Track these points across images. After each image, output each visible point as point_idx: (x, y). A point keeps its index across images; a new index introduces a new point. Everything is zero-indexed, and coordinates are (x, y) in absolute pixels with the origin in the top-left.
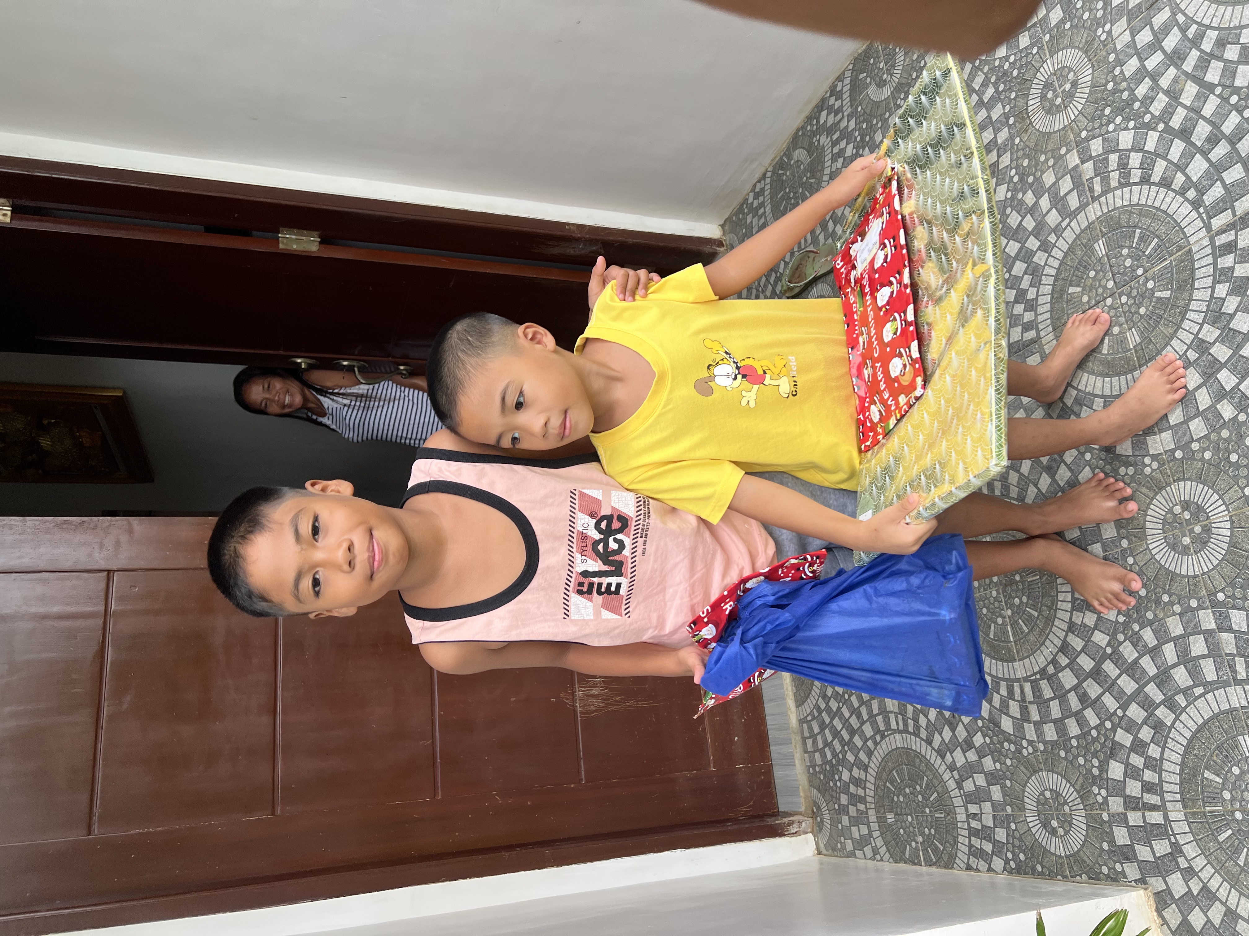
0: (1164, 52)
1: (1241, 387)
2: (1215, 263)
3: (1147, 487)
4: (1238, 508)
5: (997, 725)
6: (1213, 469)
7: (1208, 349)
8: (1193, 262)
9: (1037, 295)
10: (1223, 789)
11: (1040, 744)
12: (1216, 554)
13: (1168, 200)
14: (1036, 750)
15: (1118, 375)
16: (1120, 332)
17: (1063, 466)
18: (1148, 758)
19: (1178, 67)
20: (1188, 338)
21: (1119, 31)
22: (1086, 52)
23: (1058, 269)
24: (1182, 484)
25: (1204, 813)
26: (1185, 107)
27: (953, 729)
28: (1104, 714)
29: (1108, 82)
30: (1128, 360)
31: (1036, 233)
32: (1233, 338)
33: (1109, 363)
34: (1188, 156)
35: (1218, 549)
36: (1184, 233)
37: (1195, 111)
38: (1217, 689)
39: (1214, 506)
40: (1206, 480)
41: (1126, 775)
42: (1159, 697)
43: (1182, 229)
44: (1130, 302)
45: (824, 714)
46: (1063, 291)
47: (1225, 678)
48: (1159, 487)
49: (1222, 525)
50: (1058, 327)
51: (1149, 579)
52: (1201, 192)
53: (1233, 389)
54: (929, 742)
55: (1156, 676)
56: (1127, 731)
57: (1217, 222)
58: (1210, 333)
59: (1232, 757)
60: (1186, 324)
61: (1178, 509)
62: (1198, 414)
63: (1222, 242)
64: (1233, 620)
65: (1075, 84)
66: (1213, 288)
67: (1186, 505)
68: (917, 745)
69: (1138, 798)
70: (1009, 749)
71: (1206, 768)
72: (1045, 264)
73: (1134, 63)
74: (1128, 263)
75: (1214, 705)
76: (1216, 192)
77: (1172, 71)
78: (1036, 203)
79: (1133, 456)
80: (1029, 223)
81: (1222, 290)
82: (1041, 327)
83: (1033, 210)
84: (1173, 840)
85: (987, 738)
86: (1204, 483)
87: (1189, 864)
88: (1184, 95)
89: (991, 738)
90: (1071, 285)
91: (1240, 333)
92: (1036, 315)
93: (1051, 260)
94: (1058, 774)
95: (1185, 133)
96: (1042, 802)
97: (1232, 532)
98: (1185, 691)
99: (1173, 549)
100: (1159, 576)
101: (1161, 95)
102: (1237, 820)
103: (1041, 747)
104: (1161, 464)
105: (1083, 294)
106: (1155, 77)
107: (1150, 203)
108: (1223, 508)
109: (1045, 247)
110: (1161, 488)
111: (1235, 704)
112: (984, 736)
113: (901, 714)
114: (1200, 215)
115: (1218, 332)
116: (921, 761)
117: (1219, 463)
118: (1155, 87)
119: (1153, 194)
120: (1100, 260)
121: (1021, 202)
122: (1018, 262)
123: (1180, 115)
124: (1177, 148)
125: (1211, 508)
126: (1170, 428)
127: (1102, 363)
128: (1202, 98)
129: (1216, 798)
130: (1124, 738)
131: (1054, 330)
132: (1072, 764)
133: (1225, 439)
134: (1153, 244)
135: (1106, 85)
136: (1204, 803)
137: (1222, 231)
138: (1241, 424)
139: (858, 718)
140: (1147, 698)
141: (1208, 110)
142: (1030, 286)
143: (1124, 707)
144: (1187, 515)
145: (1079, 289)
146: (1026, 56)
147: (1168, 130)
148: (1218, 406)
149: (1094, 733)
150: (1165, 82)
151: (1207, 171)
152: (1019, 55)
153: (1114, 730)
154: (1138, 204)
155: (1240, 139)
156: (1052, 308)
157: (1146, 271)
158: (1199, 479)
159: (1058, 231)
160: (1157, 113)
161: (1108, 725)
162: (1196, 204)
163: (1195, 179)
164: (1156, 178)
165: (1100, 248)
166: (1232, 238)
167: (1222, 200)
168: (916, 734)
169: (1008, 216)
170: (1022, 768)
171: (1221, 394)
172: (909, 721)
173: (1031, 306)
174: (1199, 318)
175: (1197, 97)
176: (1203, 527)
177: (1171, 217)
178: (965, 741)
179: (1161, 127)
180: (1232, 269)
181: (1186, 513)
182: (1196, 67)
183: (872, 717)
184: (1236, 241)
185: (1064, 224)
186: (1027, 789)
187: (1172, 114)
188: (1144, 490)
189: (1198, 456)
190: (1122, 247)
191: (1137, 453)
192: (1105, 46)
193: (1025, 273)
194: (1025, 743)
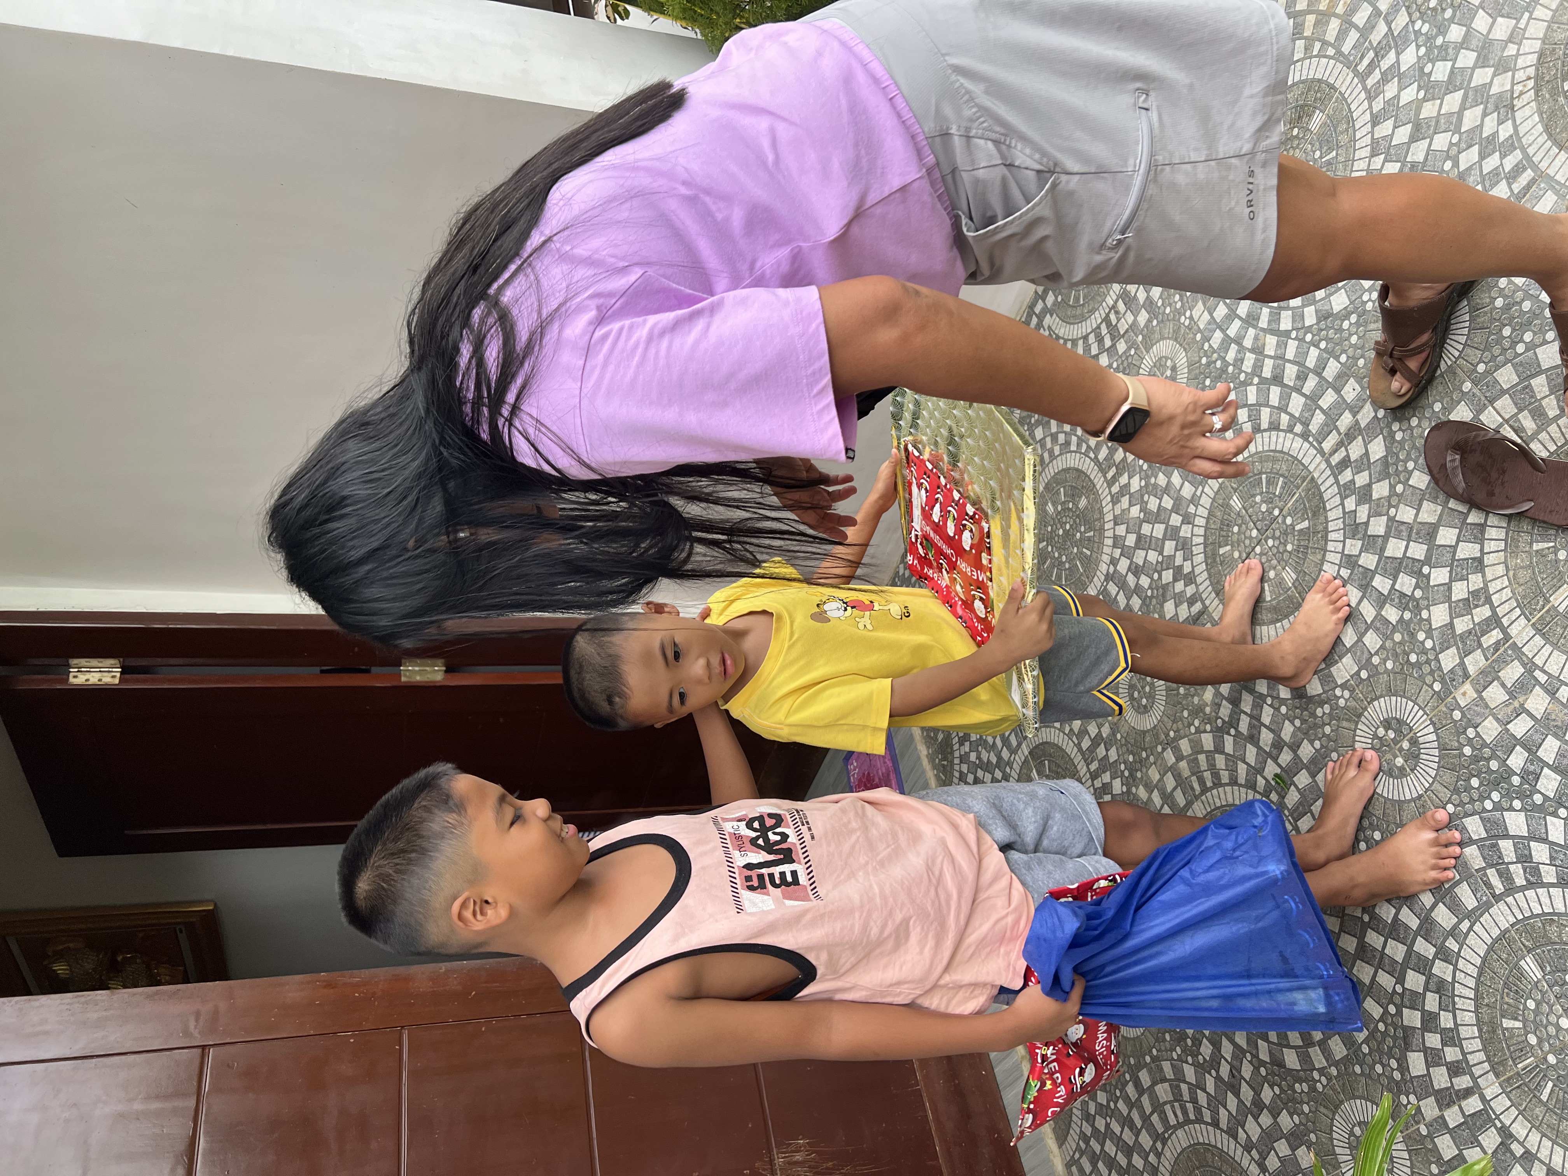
0: (1240, 318)
1: (1397, 587)
2: (1337, 482)
3: (1347, 720)
4: (1434, 708)
5: (1281, 1064)
6: (1399, 677)
7: (1357, 562)
8: (1317, 487)
9: (1193, 567)
10: (1527, 1033)
11: (1333, 1068)
12: (1430, 764)
13: (1281, 440)
14: (1329, 1080)
15: (1286, 617)
16: (1276, 575)
17: (1264, 730)
18: (1443, 1032)
19: (1255, 327)
20: (1336, 558)
21: (1199, 314)
22: (1176, 340)
23: (1205, 536)
24: (1376, 703)
25: (1518, 1074)
26: (1270, 357)
27: (1237, 1094)
28: (1385, 998)
29: (1201, 358)
30: (1290, 598)
31: (1176, 509)
32: (1375, 543)
33: (1275, 608)
34: (1285, 398)
35: (1431, 758)
36: (1303, 465)
37: (1280, 357)
38: (1481, 915)
39: (1412, 714)
40: (1396, 691)
41: (1428, 1066)
42: (1429, 950)
43: (1300, 462)
44: (1277, 543)
45: (1093, 1142)
46: (1215, 554)
47: (1484, 898)
48: (1357, 715)
49: (1426, 731)
50: (1219, 592)
51: (1379, 818)
52: (1306, 424)
53: (1390, 591)
54: (1215, 1124)
55: (1420, 927)
56: (1412, 1008)
57: (1327, 445)
58: (1353, 547)
59: (1522, 990)
60: (1331, 546)
61: (1381, 732)
62: (1368, 627)
63: (1337, 460)
64: (1470, 829)
65: (1174, 369)
66: (1342, 504)
67: (1387, 724)
68: (1205, 1134)
69: (1447, 1089)
70: (1303, 1091)
71: (1503, 1016)
72: (1192, 535)
73: (1218, 336)
74: (1264, 508)
75: (1485, 936)
76: (1319, 419)
77: (1251, 332)
78: (1169, 482)
79: (1324, 692)
80: (1168, 503)
81: (1350, 503)
82: (1204, 596)
83: (1167, 490)
84: (1499, 1125)
85: (1276, 1088)
86: (1396, 695)
87: (1524, 1147)
88: (1267, 348)
89: (1279, 1086)
90: (1220, 547)
91: (1379, 536)
92: (1197, 586)
93: (1196, 529)
94: (1360, 1098)
95: (1277, 379)
96: (1354, 1144)
97: (1437, 735)
98: (1453, 932)
99: (1391, 776)
100: (1387, 811)
101: (1248, 354)
102: (1552, 1066)
103: (1334, 1071)
104: (1352, 691)
105: (1233, 551)
106: (1238, 341)
107: (1266, 448)
108: (1421, 713)
109: (1188, 519)
110: (1359, 716)
111: (1504, 925)
112: (1271, 1087)
113: (1176, 1100)
114: (1311, 444)
115: (1360, 543)
116: (1213, 1154)
117: (1402, 669)
118: (1242, 349)
119: (1266, 440)
120: (1238, 514)
121: (1156, 485)
122: (1167, 542)
123: (1269, 364)
124: (1275, 393)
125: (1410, 718)
126: (1348, 651)
127: (1269, 610)
128: (1282, 346)
129: (1524, 1049)
130: (1411, 1018)
131: (1217, 595)
132: (1369, 1076)
133: (1400, 643)
134: (1280, 483)
135: (1200, 361)
136: (1513, 1061)
137: (1334, 451)
138: (1408, 623)
139: (1131, 1129)
140: (1419, 959)
141: (1290, 354)
142: (1185, 560)
143: (1401, 980)
144: (1391, 733)
145: (1229, 548)
146: (1127, 359)
147: (1263, 381)
148: (1383, 613)
149: (1381, 1027)
150: (1248, 343)
151: (1305, 404)
152: (1120, 361)
153: (1399, 1013)
154: (1257, 453)
155: (1324, 369)
156: (1209, 574)
157: (1281, 510)
158: (1391, 692)
159: (1194, 500)
160: (1249, 370)
161: (1392, 1009)
162: (1305, 436)
163: (1297, 415)
164: (1265, 425)
165: (1236, 503)
166: (1344, 454)
167: (1326, 424)
168: (1199, 1120)
169: (1147, 503)
170: (1322, 1109)
171: (1382, 601)
172: (1188, 1105)
173: (1190, 579)
174: (1339, 536)
175: (1278, 345)
176: (1409, 741)
177: (1288, 454)
178: (1254, 1103)
179: (1256, 380)
180: (1353, 482)
181: (1390, 732)
182: (1269, 322)
183: (1146, 1119)
184: (1348, 456)
185: (1198, 493)
186: (1335, 1135)
187: (1262, 367)
188: (1345, 724)
189: (1381, 669)
190: (1254, 496)
191: (1326, 688)
192: (1190, 329)
193: (1176, 550)
194: (1316, 1075)
